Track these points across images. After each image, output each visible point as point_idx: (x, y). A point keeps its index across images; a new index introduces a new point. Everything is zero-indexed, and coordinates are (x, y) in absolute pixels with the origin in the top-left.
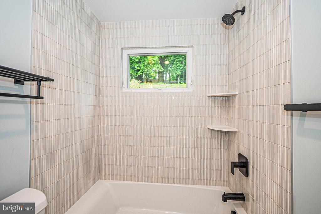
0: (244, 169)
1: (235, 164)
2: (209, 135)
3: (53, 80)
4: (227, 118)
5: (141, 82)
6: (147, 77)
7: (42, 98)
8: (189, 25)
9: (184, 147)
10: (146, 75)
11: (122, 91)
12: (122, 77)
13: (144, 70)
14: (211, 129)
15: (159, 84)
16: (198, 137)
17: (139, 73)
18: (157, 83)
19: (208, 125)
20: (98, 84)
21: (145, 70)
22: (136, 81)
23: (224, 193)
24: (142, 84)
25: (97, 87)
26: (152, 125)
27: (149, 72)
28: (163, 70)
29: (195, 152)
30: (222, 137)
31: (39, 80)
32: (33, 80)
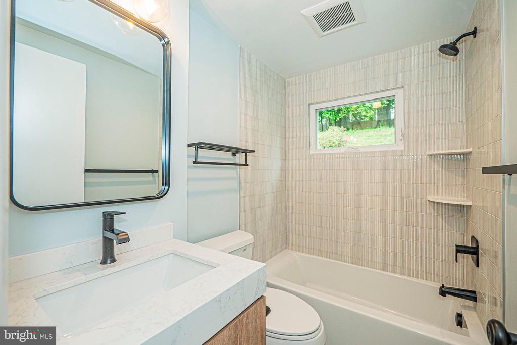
0: (475, 256)
1: (459, 248)
2: (431, 209)
3: (255, 151)
4: (464, 186)
5: (345, 129)
6: (356, 119)
7: (248, 165)
8: (396, 59)
9: (390, 223)
10: (355, 115)
11: (309, 152)
12: (309, 137)
13: (349, 109)
14: (434, 202)
15: (378, 129)
16: (413, 211)
17: (341, 115)
18: (375, 128)
19: (429, 195)
20: (284, 147)
21: (352, 109)
22: (337, 128)
23: (443, 285)
24: (346, 132)
25: (284, 151)
26: (345, 192)
27: (359, 110)
28: (387, 104)
29: (408, 231)
30: (454, 214)
31: (246, 152)
32: (243, 152)
